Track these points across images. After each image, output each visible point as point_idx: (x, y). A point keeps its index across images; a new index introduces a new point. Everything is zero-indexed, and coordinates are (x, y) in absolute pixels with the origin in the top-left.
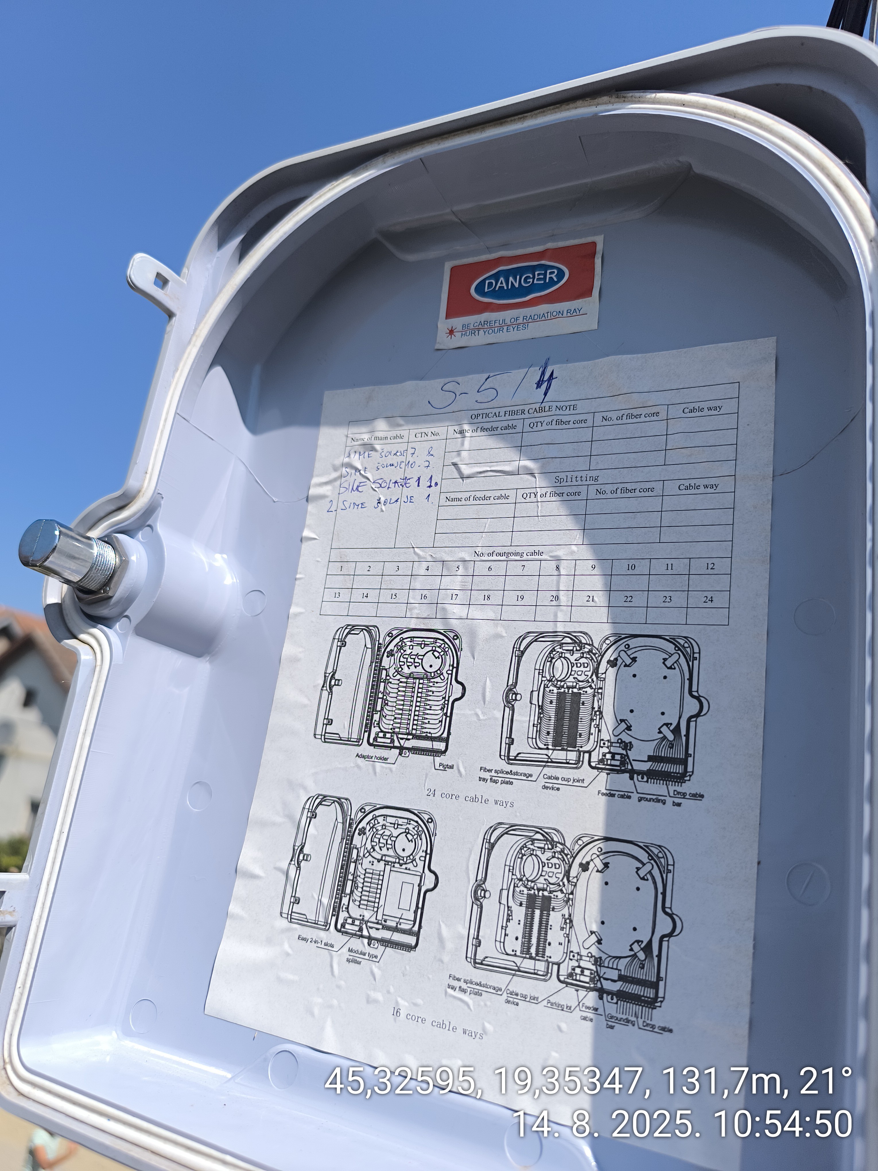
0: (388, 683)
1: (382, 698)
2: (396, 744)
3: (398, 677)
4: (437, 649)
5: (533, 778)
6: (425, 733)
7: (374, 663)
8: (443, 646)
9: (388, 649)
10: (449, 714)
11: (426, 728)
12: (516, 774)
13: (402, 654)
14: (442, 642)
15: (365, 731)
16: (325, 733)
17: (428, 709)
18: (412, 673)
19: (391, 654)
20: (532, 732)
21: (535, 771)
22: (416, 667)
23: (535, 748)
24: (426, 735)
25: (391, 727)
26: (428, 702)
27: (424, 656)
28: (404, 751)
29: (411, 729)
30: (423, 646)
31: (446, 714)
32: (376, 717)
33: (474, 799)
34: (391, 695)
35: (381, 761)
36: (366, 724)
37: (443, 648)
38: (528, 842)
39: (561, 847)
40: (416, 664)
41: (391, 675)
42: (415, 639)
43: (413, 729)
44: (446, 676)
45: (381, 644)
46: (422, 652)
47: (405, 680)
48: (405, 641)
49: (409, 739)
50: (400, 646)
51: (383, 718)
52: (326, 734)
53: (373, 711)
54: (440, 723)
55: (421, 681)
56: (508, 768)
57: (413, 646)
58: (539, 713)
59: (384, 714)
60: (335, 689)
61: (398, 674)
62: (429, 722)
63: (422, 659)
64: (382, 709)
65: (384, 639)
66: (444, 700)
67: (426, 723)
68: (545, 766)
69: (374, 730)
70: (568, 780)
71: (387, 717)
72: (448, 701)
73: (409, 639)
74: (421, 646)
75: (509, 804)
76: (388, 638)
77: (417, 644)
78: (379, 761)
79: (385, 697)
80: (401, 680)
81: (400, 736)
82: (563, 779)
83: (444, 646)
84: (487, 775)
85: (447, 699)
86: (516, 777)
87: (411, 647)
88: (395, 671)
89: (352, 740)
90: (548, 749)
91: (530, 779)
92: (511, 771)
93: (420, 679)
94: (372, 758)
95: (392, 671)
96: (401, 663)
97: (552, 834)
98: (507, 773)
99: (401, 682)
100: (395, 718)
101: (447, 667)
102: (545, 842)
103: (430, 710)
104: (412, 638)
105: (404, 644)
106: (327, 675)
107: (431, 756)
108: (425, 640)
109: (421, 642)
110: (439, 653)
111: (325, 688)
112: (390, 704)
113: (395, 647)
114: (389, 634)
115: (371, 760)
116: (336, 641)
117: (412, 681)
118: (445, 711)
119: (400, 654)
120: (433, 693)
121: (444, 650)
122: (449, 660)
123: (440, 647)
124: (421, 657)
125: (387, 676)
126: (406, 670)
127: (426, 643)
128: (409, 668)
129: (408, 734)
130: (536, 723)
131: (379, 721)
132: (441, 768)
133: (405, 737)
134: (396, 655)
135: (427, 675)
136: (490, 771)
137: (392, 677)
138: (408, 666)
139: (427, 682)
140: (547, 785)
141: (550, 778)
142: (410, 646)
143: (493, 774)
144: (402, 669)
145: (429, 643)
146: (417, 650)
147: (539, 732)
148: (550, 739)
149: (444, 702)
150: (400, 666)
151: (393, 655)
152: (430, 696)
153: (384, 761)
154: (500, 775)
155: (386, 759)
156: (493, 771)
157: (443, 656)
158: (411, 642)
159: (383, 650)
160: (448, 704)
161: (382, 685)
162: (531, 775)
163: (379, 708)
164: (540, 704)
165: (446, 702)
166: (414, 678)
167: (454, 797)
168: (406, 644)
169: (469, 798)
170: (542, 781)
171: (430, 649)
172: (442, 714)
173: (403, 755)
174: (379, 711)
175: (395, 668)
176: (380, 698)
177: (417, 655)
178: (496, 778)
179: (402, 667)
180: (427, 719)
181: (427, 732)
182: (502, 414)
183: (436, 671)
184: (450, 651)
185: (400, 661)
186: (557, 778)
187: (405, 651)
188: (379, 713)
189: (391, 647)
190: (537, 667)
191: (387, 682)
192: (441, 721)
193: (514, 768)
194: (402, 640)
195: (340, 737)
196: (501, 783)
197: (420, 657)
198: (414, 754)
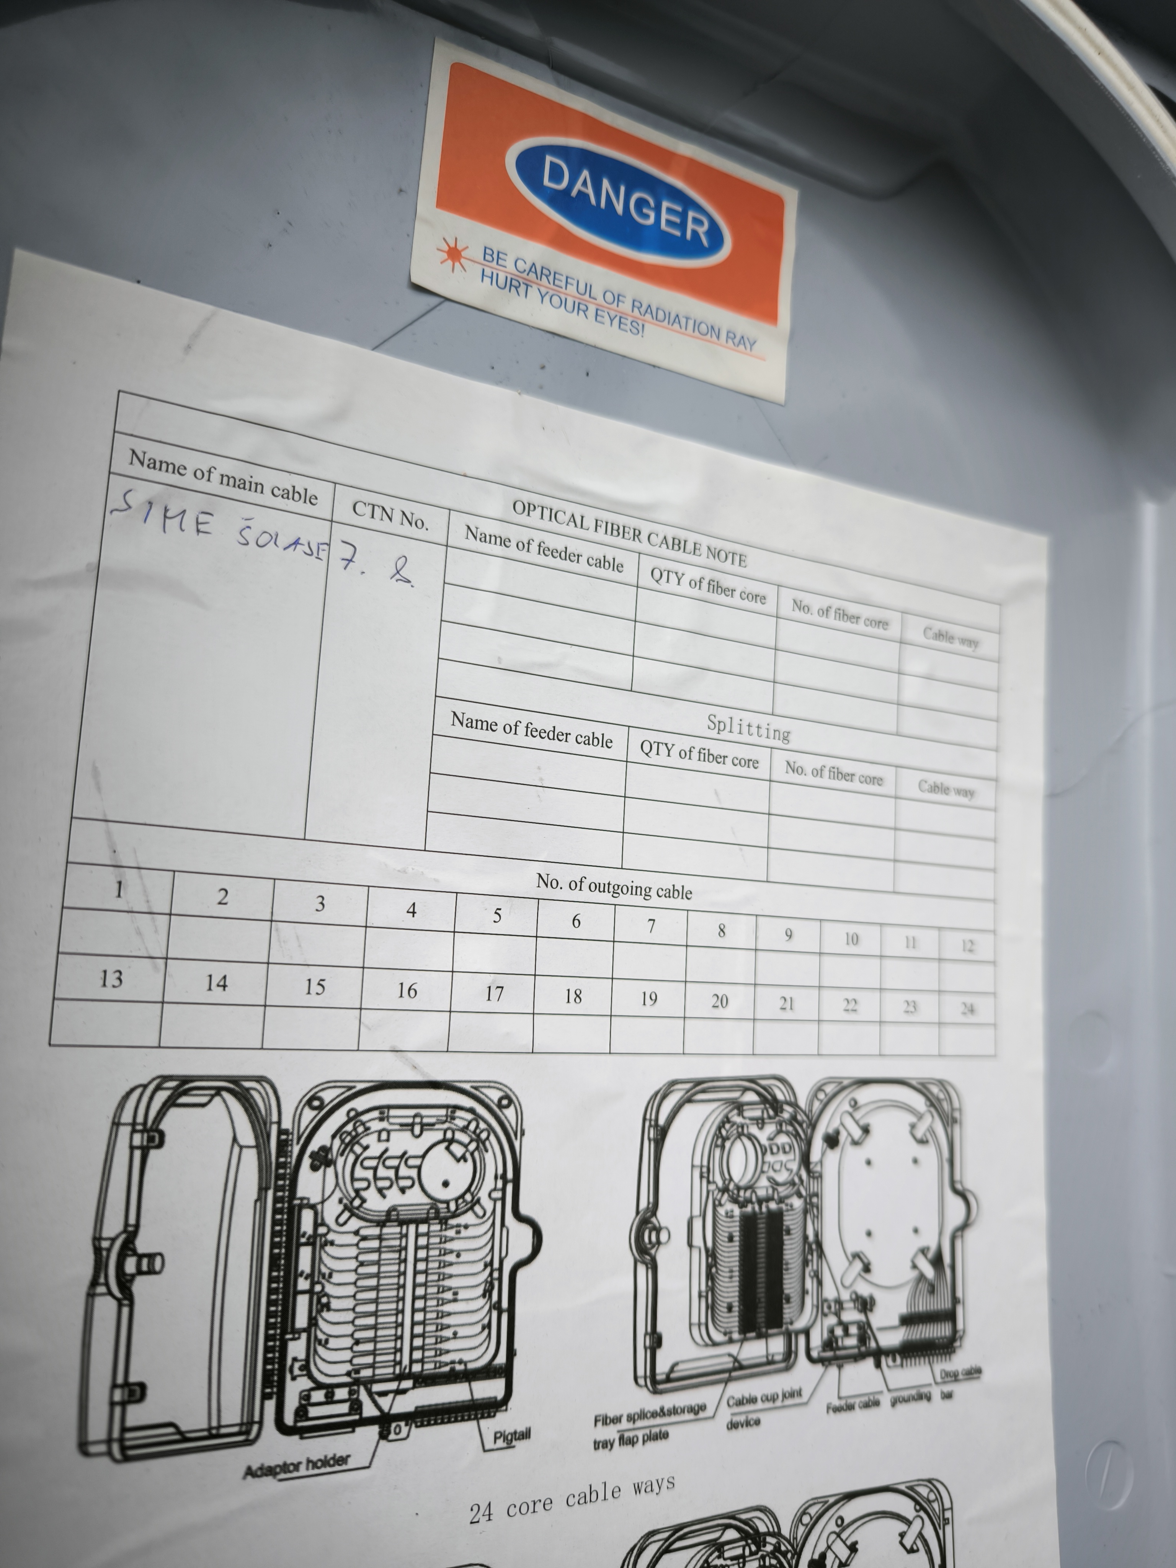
0: (323, 1246)
1: (311, 1292)
2: (369, 1410)
3: (355, 1223)
4: (459, 1136)
5: (709, 1412)
6: (447, 1364)
7: (270, 1193)
8: (472, 1126)
9: (314, 1146)
10: (505, 1304)
11: (448, 1352)
12: (674, 1411)
13: (357, 1157)
14: (469, 1116)
15: (265, 1397)
16: (124, 1429)
17: (450, 1301)
18: (393, 1208)
19: (322, 1160)
20: (699, 1310)
21: (708, 1395)
22: (403, 1190)
23: (707, 1345)
24: (453, 1370)
25: (348, 1367)
26: (447, 1283)
27: (423, 1156)
28: (394, 1425)
29: (406, 1361)
30: (417, 1130)
31: (498, 1306)
32: (297, 1349)
33: (587, 1498)
34: (336, 1278)
35: (328, 1469)
36: (267, 1375)
37: (474, 1132)
38: (711, 1555)
39: (773, 1541)
40: (403, 1183)
41: (330, 1219)
42: (393, 1112)
43: (412, 1362)
44: (488, 1205)
45: (286, 1132)
46: (416, 1147)
47: (376, 1231)
48: (364, 1118)
49: (404, 1392)
50: (349, 1134)
51: (320, 1349)
52: (128, 1435)
53: (284, 1332)
54: (486, 1331)
55: (423, 1228)
56: (654, 1403)
57: (389, 1132)
58: (709, 1267)
59: (321, 1336)
60: (140, 1286)
61: (353, 1214)
62: (455, 1334)
63: (419, 1168)
64: (313, 1322)
65: (297, 1117)
66: (488, 1270)
67: (448, 1339)
68: (726, 1382)
69: (294, 1389)
70: (773, 1398)
71: (333, 1343)
72: (501, 1269)
73: (376, 1114)
74: (412, 1131)
75: (665, 1483)
76: (309, 1115)
77: (402, 1125)
78: (323, 1470)
79: (318, 1288)
80: (363, 1232)
81: (376, 1388)
82: (766, 1399)
83: (477, 1127)
84: (610, 1433)
85: (496, 1265)
86: (674, 1419)
87: (384, 1136)
88: (341, 1207)
89: (223, 1431)
90: (731, 1341)
91: (702, 1415)
92: (662, 1409)
93: (418, 1222)
94: (297, 1467)
95: (332, 1210)
96: (358, 1185)
97: (756, 1521)
98: (654, 1415)
99: (364, 1238)
100: (357, 1342)
101: (489, 1183)
102: (743, 1543)
103: (455, 1300)
104: (383, 1111)
105: (361, 1129)
106: (105, 1244)
107: (469, 1419)
108: (424, 1112)
109: (410, 1120)
110: (466, 1146)
111: (101, 1289)
112: (335, 1304)
113: (334, 1137)
114: (312, 1100)
115: (295, 1474)
116: (124, 1132)
117: (398, 1230)
118: (495, 1297)
119: (352, 1158)
120: (458, 1256)
121: (478, 1136)
122: (492, 1162)
123: (464, 1129)
124: (417, 1162)
125: (316, 1225)
126: (375, 1203)
127: (425, 1120)
128: (384, 1197)
129: (400, 1378)
130: (703, 1288)
131: (307, 1360)
132: (500, 1443)
133: (393, 1386)
134: (340, 1161)
135: (437, 1211)
136: (617, 1420)
137: (333, 1226)
138: (380, 1191)
139: (438, 1227)
140: (736, 1419)
141: (740, 1403)
142: (380, 1132)
143: (625, 1425)
144: (364, 1201)
145: (433, 1120)
146: (402, 1142)
147: (712, 1308)
148: (733, 1321)
149: (491, 1274)
150: (357, 1191)
151: (329, 1163)
152: (451, 1264)
153: (337, 1468)
154: (640, 1423)
155: (343, 1460)
156: (624, 1419)
157: (476, 1154)
158: (381, 1119)
159: (296, 1149)
160: (500, 1279)
161: (305, 1253)
162: (703, 1408)
163: (301, 1321)
164: (710, 1244)
165: (496, 1275)
166: (402, 1223)
167: (539, 1506)
168: (367, 1129)
169: (577, 1498)
170: (725, 1415)
171: (439, 1136)
172: (487, 1307)
173: (392, 1436)
174: (304, 1330)
175: (340, 1201)
176: (303, 1292)
177: (403, 1157)
178: (631, 1434)
179: (363, 1194)
180: (448, 1327)
181: (453, 1362)
182: (589, 523)
183: (462, 1196)
184: (492, 1138)
185: (353, 1179)
186: (753, 1400)
187: (366, 1148)
188: (304, 1336)
189: (322, 1138)
190: (697, 1162)
191: (318, 1242)
192: (489, 1325)
193: (668, 1401)
194: (355, 1117)
195: (179, 1432)
196: (644, 1442)
197: (411, 1162)
198: (422, 1425)
